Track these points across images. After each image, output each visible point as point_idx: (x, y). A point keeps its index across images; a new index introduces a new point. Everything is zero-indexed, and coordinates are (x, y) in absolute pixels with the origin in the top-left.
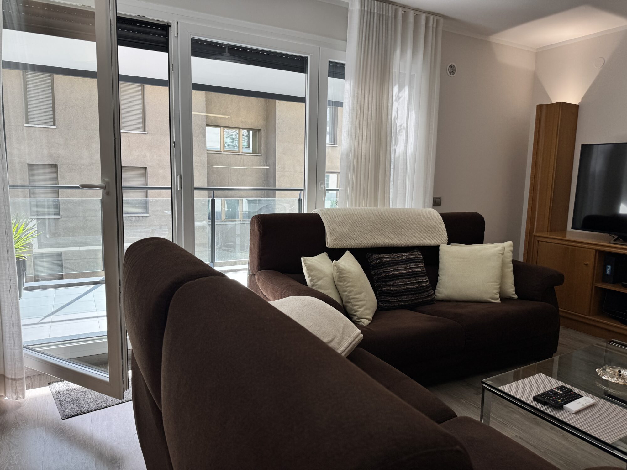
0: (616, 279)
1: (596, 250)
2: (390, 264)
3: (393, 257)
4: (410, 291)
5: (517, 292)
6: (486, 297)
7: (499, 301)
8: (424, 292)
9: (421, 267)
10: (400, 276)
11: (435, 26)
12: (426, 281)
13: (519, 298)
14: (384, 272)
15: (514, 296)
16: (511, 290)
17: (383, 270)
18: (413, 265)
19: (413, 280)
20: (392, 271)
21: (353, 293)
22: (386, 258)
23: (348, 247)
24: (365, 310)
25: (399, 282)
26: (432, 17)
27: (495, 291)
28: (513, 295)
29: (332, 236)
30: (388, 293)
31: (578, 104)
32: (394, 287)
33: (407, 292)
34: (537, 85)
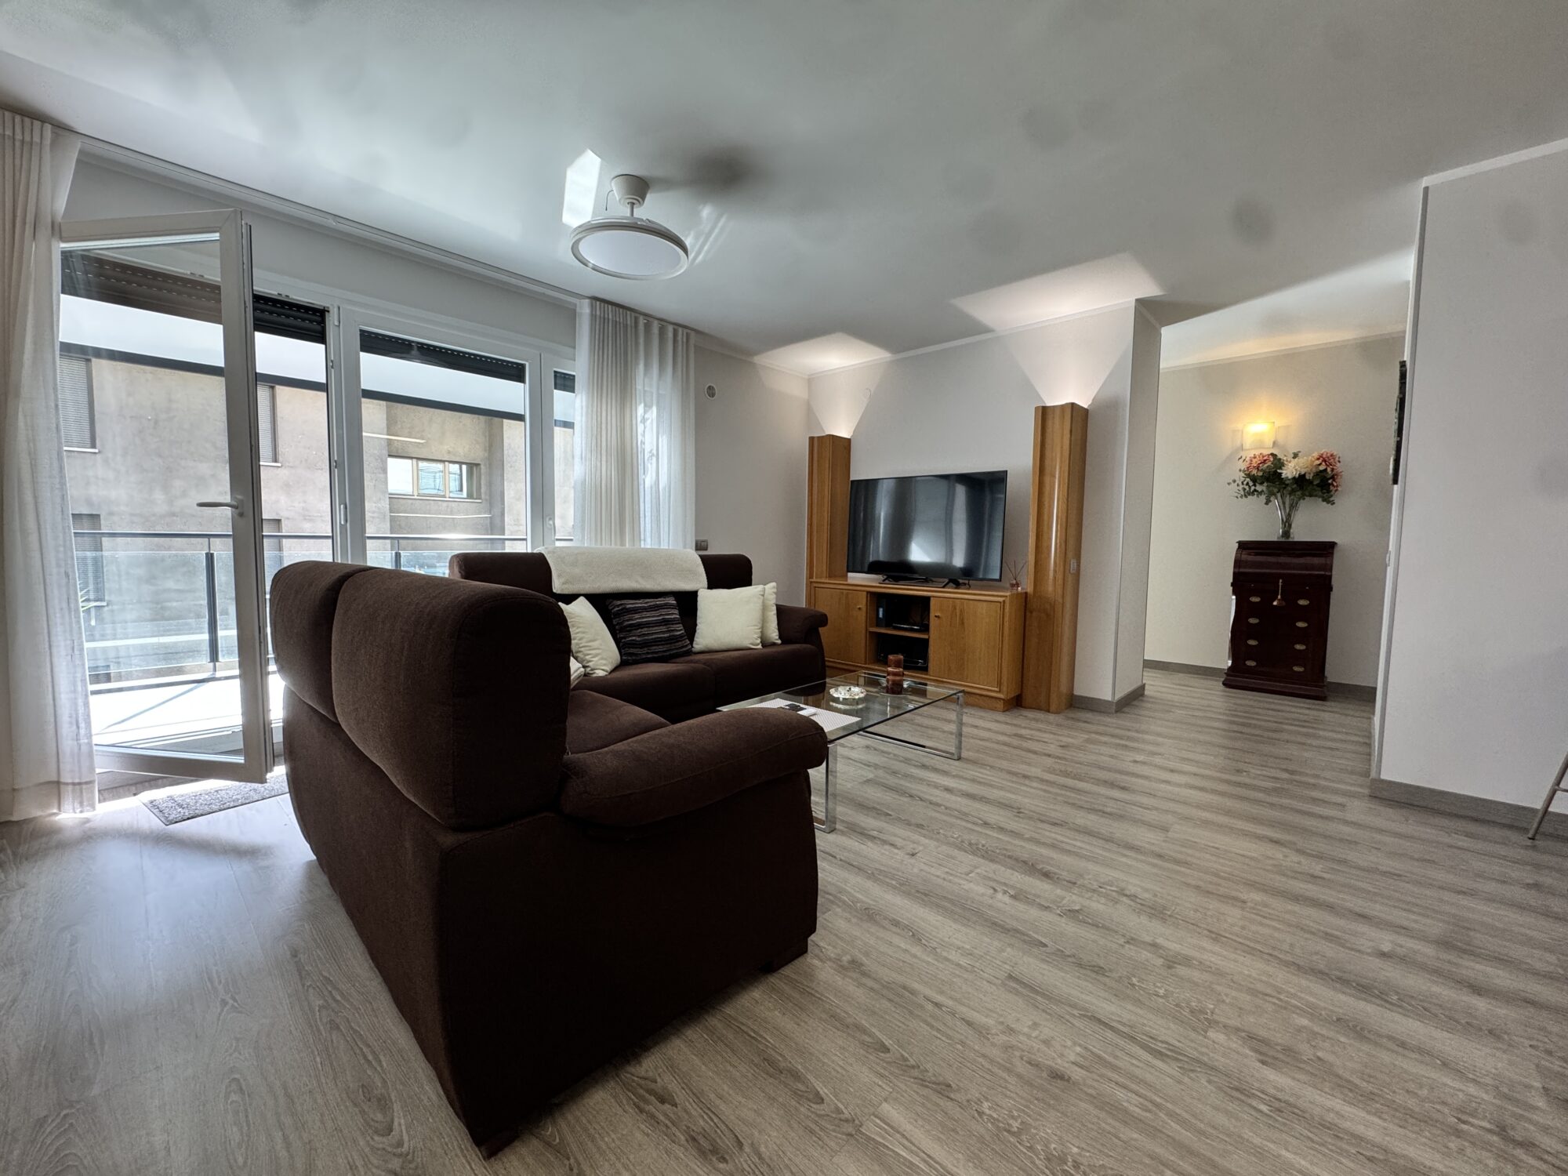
0: (888, 622)
1: (868, 592)
2: (635, 611)
3: (639, 603)
4: (660, 641)
5: (780, 638)
6: (746, 643)
7: (760, 646)
8: (679, 642)
9: (675, 614)
10: (648, 625)
11: (685, 340)
12: (679, 630)
13: (780, 643)
14: (628, 620)
15: (776, 642)
16: (774, 634)
17: (626, 618)
18: (663, 612)
19: (664, 629)
20: (637, 619)
21: (584, 640)
22: (630, 604)
23: (582, 592)
25: (645, 631)
26: (680, 330)
27: (755, 636)
28: (776, 640)
29: (562, 580)
30: (633, 645)
31: (849, 437)
32: (639, 636)
33: (657, 642)
34: (811, 414)
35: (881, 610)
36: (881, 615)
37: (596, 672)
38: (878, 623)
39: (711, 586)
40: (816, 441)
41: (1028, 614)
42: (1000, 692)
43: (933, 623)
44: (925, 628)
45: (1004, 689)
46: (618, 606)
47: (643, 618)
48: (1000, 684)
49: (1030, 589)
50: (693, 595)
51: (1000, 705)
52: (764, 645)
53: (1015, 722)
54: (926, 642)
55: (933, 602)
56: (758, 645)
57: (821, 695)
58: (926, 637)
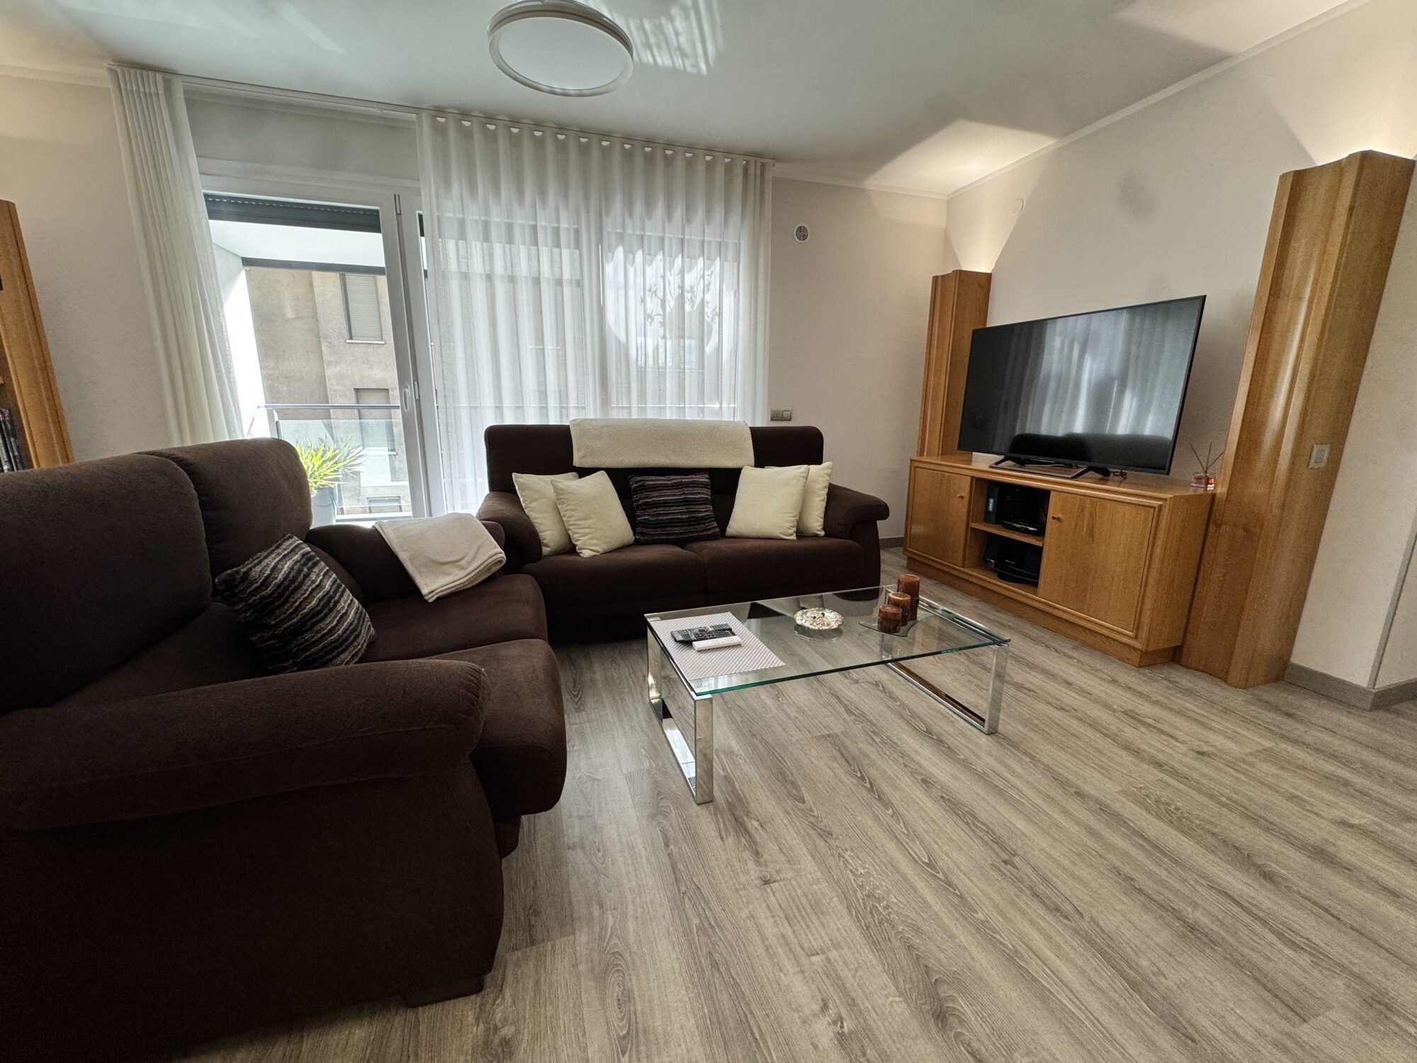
0: (1000, 517)
1: (972, 478)
2: (655, 488)
3: (662, 480)
4: (675, 522)
5: (824, 529)
6: (777, 532)
7: (794, 537)
8: (699, 524)
9: (705, 494)
10: (666, 504)
12: (706, 510)
13: (826, 535)
14: (644, 498)
15: (819, 533)
16: (816, 523)
17: (643, 495)
18: (687, 490)
19: (683, 509)
20: (655, 497)
22: (651, 480)
23: (604, 467)
24: (589, 539)
25: (660, 511)
27: (788, 525)
28: (819, 531)
29: (582, 453)
30: (646, 524)
31: (990, 272)
32: (653, 516)
33: (672, 523)
34: (948, 247)
35: (992, 501)
36: (991, 508)
37: (583, 551)
38: (987, 518)
39: (760, 462)
40: (940, 281)
41: (1212, 528)
42: (1136, 638)
43: (1051, 526)
44: (1041, 533)
45: (1144, 633)
46: (637, 482)
47: (662, 496)
48: (1138, 628)
49: (1222, 490)
50: (735, 473)
51: (1136, 657)
52: (801, 533)
53: (1145, 689)
54: (1040, 550)
55: (1053, 497)
56: (791, 535)
57: (874, 601)
58: (1039, 544)
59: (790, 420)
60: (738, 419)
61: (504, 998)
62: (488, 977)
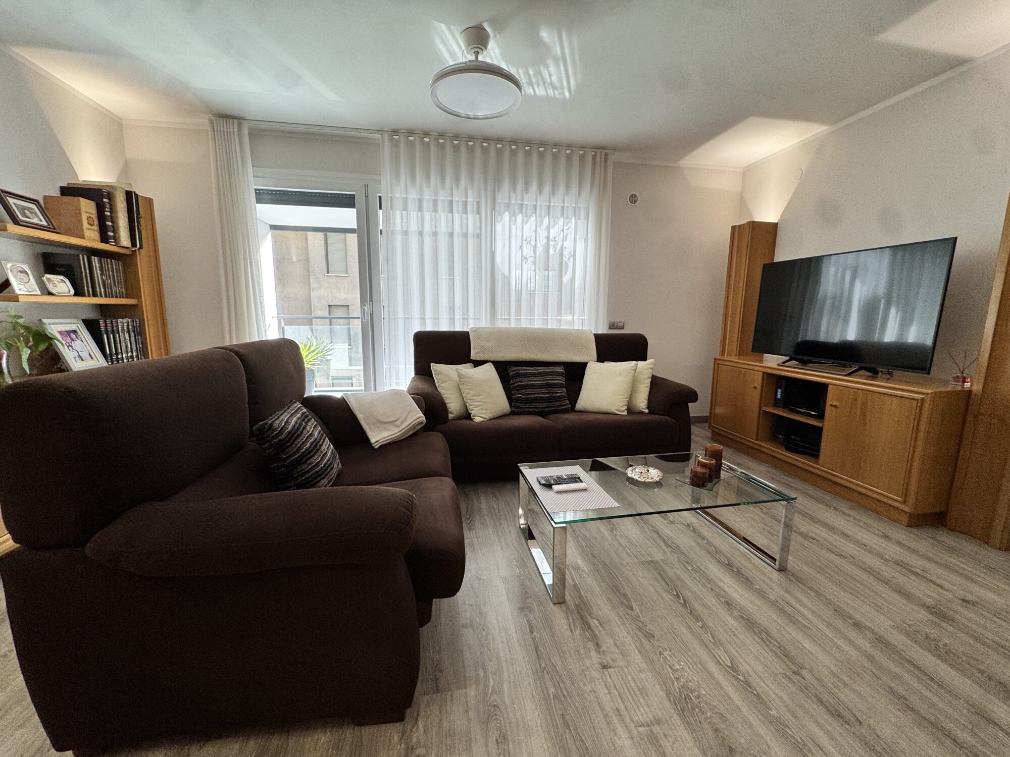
0: (786, 403)
1: (764, 373)
2: (526, 375)
3: (530, 370)
4: (540, 400)
5: (648, 408)
6: (613, 409)
7: (625, 413)
8: (556, 401)
9: (561, 380)
10: (534, 386)
12: (562, 392)
13: (649, 413)
14: (518, 382)
16: (642, 403)
17: (517, 380)
18: (548, 377)
19: (543, 390)
20: (525, 382)
22: (523, 370)
23: (491, 360)
24: (480, 409)
25: (529, 391)
26: (599, 152)
27: (621, 404)
28: (644, 409)
29: (476, 351)
30: (519, 400)
31: (776, 221)
32: (524, 395)
33: (537, 400)
34: (742, 204)
35: (779, 391)
36: (779, 396)
37: (476, 418)
38: (776, 403)
39: (601, 358)
40: (737, 228)
41: (970, 418)
42: (904, 503)
43: (829, 411)
44: (821, 416)
45: (911, 501)
46: (513, 371)
47: (530, 381)
48: (905, 495)
49: (977, 388)
50: (583, 366)
51: (905, 519)
52: (630, 410)
53: (914, 545)
54: (820, 430)
55: (830, 389)
56: (623, 411)
57: (687, 462)
58: (820, 425)
59: (622, 328)
60: (585, 328)
61: (418, 728)
62: (408, 711)
